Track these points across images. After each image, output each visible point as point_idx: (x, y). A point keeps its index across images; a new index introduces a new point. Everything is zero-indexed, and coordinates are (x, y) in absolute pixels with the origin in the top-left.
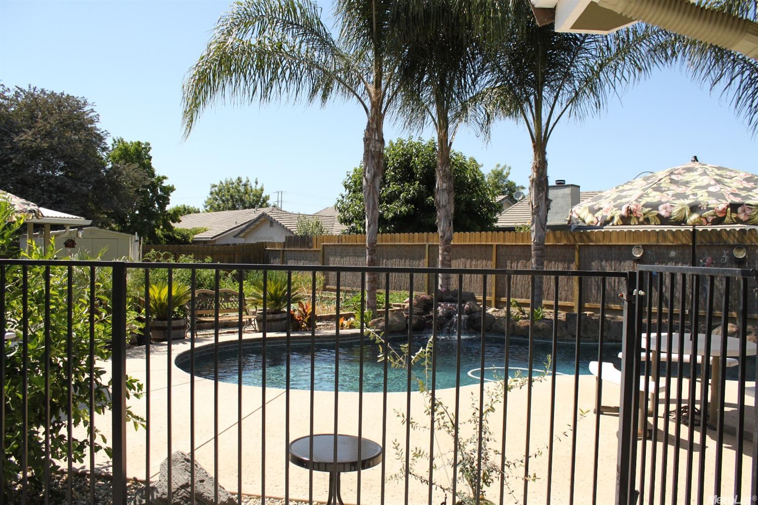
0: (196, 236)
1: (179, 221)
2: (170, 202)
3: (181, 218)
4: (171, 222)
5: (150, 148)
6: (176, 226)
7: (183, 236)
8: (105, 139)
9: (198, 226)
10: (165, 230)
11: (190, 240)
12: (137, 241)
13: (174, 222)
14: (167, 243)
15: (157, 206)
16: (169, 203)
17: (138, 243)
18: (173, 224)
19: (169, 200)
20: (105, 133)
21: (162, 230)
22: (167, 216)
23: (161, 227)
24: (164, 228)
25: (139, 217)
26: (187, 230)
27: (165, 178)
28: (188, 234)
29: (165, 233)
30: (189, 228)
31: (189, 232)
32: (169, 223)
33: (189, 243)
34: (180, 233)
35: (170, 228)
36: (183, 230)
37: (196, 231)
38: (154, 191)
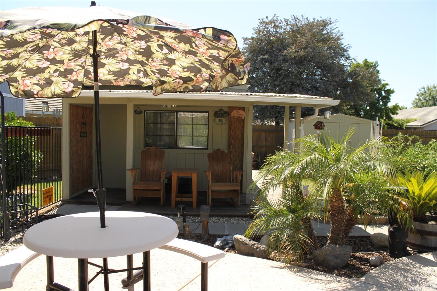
0: (408, 124)
1: (397, 114)
2: (391, 101)
3: (398, 112)
4: (391, 114)
5: (378, 65)
6: (395, 117)
7: (399, 124)
8: (347, 51)
9: (409, 117)
10: (387, 120)
11: (404, 127)
12: (378, 125)
13: (393, 114)
14: (388, 128)
15: (381, 103)
16: (389, 102)
17: (379, 127)
18: (392, 116)
19: (390, 99)
20: (348, 46)
21: (385, 120)
22: (388, 110)
23: (384, 118)
24: (386, 119)
25: (369, 111)
26: (402, 120)
27: (387, 84)
28: (402, 123)
29: (387, 122)
30: (403, 119)
31: (403, 122)
32: (390, 115)
33: (403, 129)
34: (397, 122)
35: (390, 119)
36: (399, 120)
37: (408, 121)
38: (380, 94)
